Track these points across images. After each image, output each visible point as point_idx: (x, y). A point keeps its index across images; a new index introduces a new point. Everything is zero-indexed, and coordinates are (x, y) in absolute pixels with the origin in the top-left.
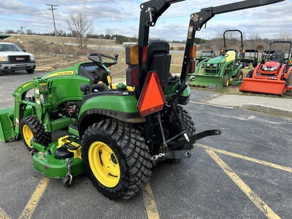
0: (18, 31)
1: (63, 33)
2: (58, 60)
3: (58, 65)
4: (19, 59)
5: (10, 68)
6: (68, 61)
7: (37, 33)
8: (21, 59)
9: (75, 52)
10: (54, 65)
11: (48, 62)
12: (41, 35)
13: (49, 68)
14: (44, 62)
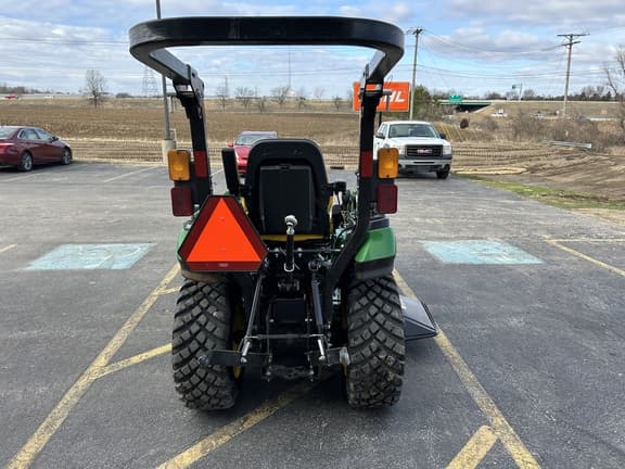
0: (508, 94)
1: (605, 93)
2: (546, 155)
3: (541, 165)
4: (422, 151)
5: (404, 166)
6: (568, 159)
7: (546, 96)
8: (427, 151)
9: (599, 136)
10: (532, 164)
11: (523, 158)
12: (552, 99)
13: (520, 170)
14: (514, 157)
